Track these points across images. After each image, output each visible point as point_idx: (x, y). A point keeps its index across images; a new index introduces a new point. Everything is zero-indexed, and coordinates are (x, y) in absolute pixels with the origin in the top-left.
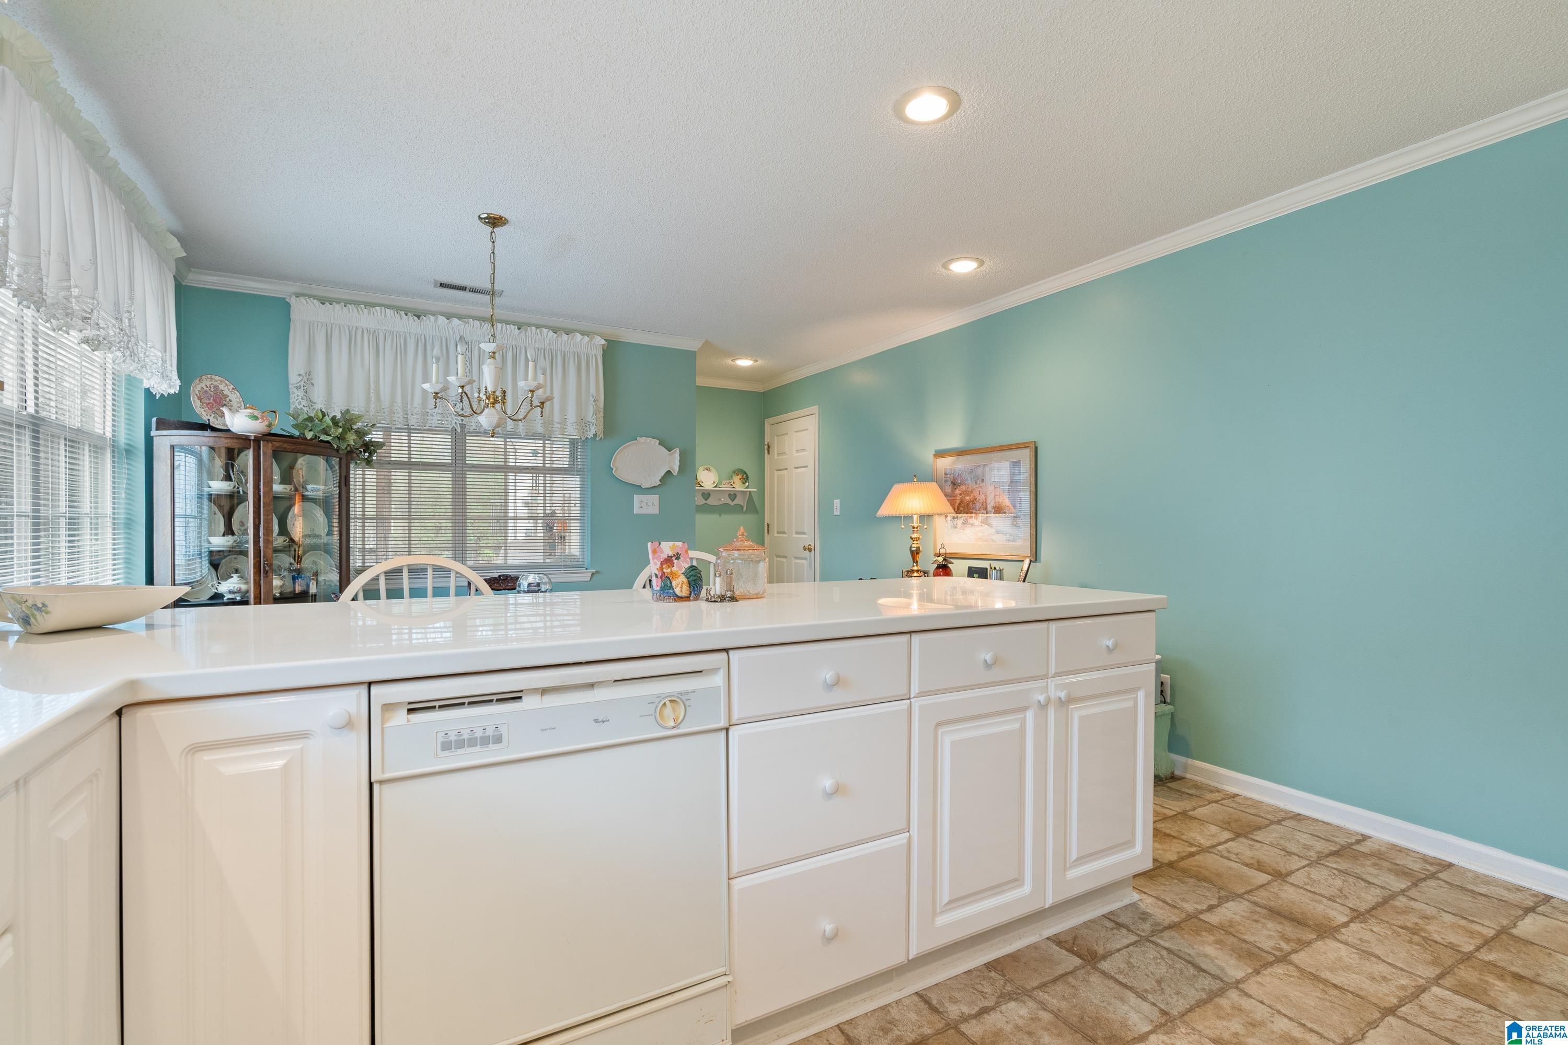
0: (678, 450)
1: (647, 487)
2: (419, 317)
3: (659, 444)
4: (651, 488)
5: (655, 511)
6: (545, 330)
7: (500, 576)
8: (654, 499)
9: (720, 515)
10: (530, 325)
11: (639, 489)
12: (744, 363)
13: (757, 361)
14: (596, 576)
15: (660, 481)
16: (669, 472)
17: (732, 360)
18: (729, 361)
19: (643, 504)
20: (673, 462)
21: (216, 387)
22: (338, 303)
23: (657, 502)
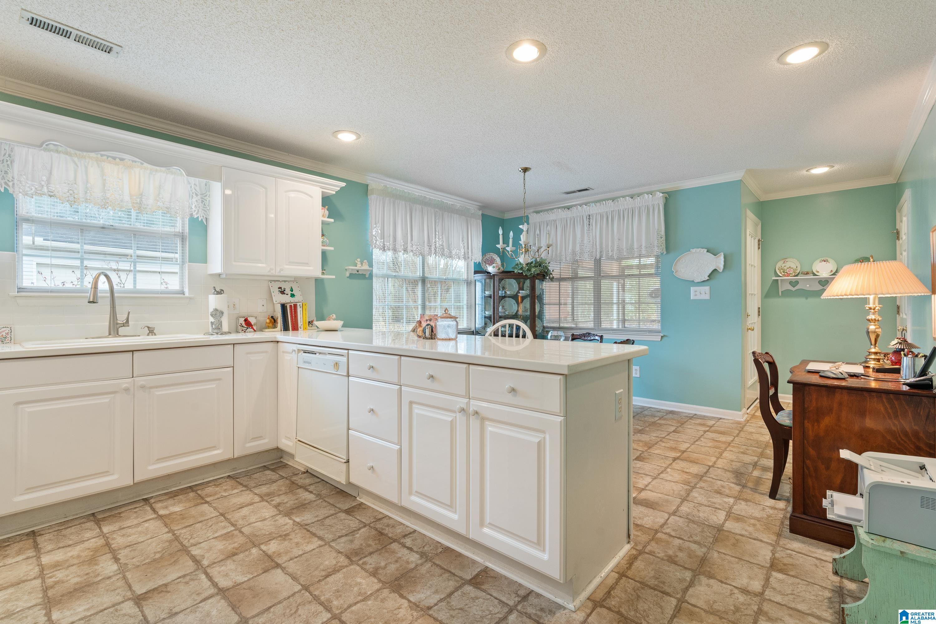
0: (722, 254)
1: (699, 281)
2: (569, 209)
3: (707, 251)
4: (702, 282)
5: (707, 297)
6: (627, 198)
7: (586, 333)
8: (706, 289)
9: (807, 298)
10: (619, 197)
11: (693, 283)
12: (820, 170)
13: (833, 166)
14: (665, 339)
15: (709, 276)
16: (715, 270)
17: (807, 171)
18: (804, 172)
19: (698, 293)
20: (719, 262)
21: (492, 257)
22: (541, 212)
23: (708, 291)
